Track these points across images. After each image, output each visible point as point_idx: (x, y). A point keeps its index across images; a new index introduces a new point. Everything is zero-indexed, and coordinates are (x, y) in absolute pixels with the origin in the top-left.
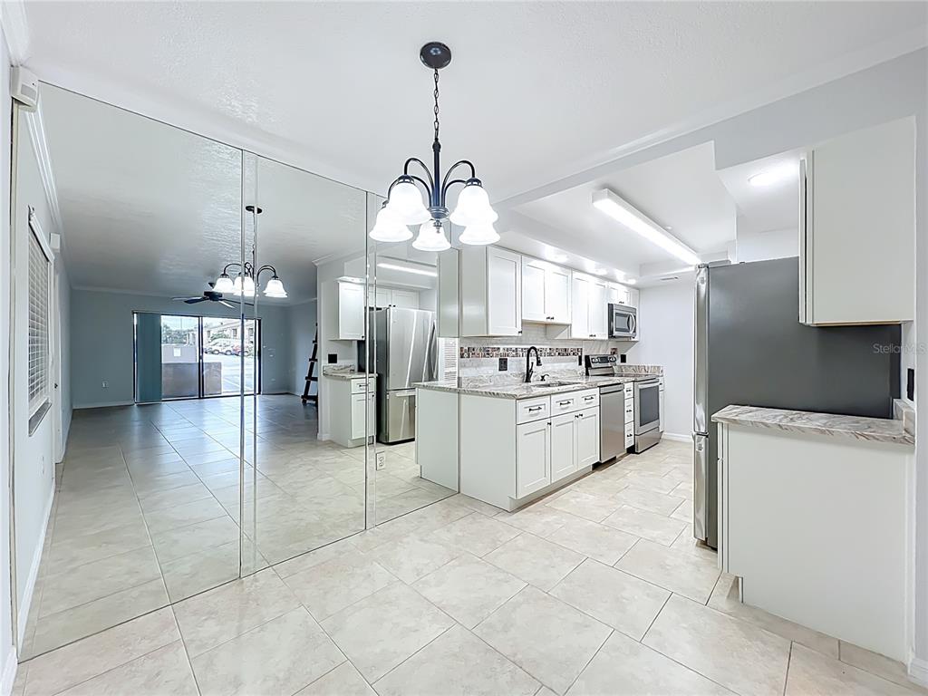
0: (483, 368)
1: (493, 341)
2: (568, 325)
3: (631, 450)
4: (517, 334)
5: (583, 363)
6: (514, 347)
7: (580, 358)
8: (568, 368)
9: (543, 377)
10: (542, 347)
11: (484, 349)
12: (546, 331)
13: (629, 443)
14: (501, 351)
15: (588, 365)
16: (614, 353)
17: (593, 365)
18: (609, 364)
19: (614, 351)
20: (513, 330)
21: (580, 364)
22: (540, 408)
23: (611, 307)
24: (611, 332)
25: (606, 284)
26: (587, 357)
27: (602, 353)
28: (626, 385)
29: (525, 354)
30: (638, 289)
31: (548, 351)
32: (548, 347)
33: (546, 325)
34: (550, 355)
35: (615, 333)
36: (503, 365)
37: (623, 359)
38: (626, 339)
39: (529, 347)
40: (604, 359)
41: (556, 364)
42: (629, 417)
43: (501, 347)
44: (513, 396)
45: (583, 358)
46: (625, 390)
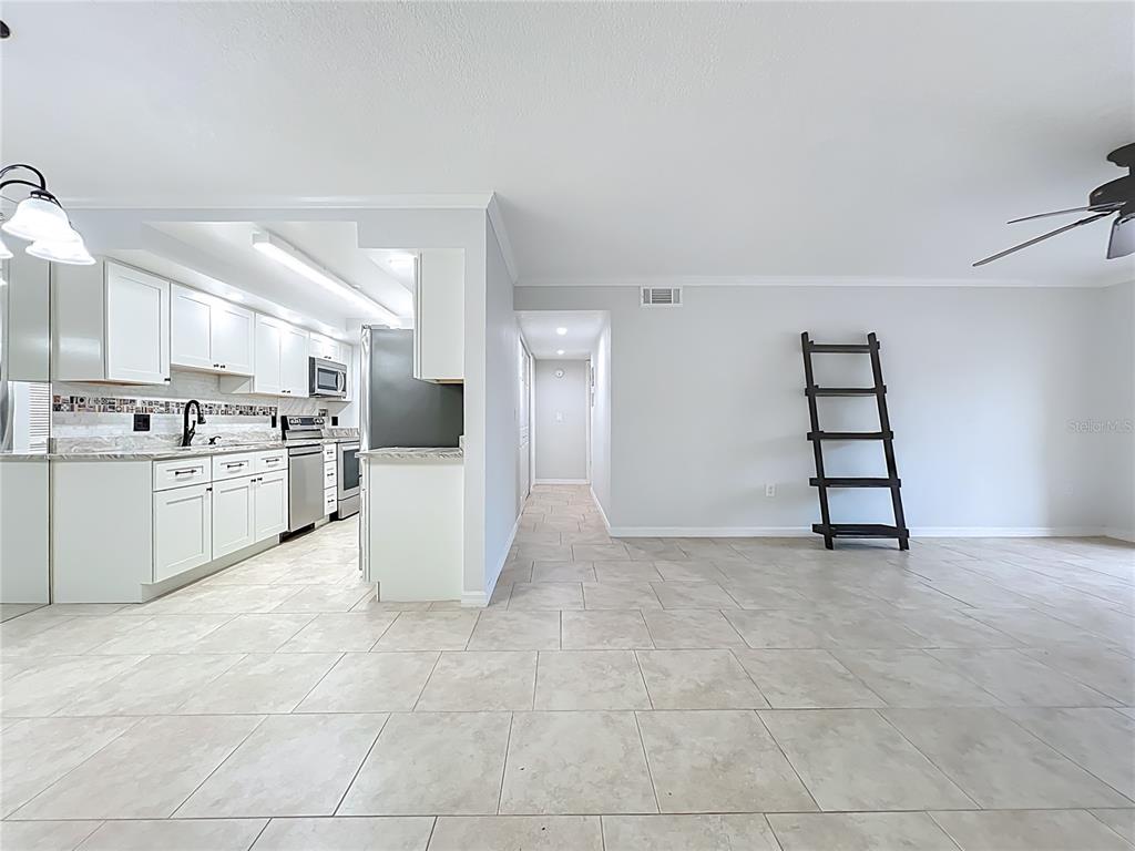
0: (99, 427)
1: (121, 391)
2: (249, 377)
3: (334, 517)
4: (162, 382)
5: (279, 425)
6: (162, 400)
7: (274, 419)
8: (257, 429)
9: (212, 441)
10: (213, 402)
11: (104, 400)
12: (219, 383)
13: (330, 509)
14: (139, 405)
15: (285, 427)
16: (324, 415)
17: (291, 427)
18: (315, 427)
19: (324, 413)
20: (158, 377)
21: (274, 425)
22: (193, 472)
23: (312, 360)
24: (312, 390)
25: (306, 334)
26: (284, 419)
27: (306, 414)
28: (326, 447)
29: (182, 411)
30: (350, 345)
31: (223, 408)
32: (223, 403)
33: (219, 375)
34: (226, 413)
35: (318, 391)
36: (142, 423)
37: (335, 421)
38: (336, 399)
39: (188, 401)
40: (308, 421)
41: (235, 425)
42: (330, 482)
43: (139, 400)
44: (148, 457)
45: (278, 419)
46: (325, 452)
